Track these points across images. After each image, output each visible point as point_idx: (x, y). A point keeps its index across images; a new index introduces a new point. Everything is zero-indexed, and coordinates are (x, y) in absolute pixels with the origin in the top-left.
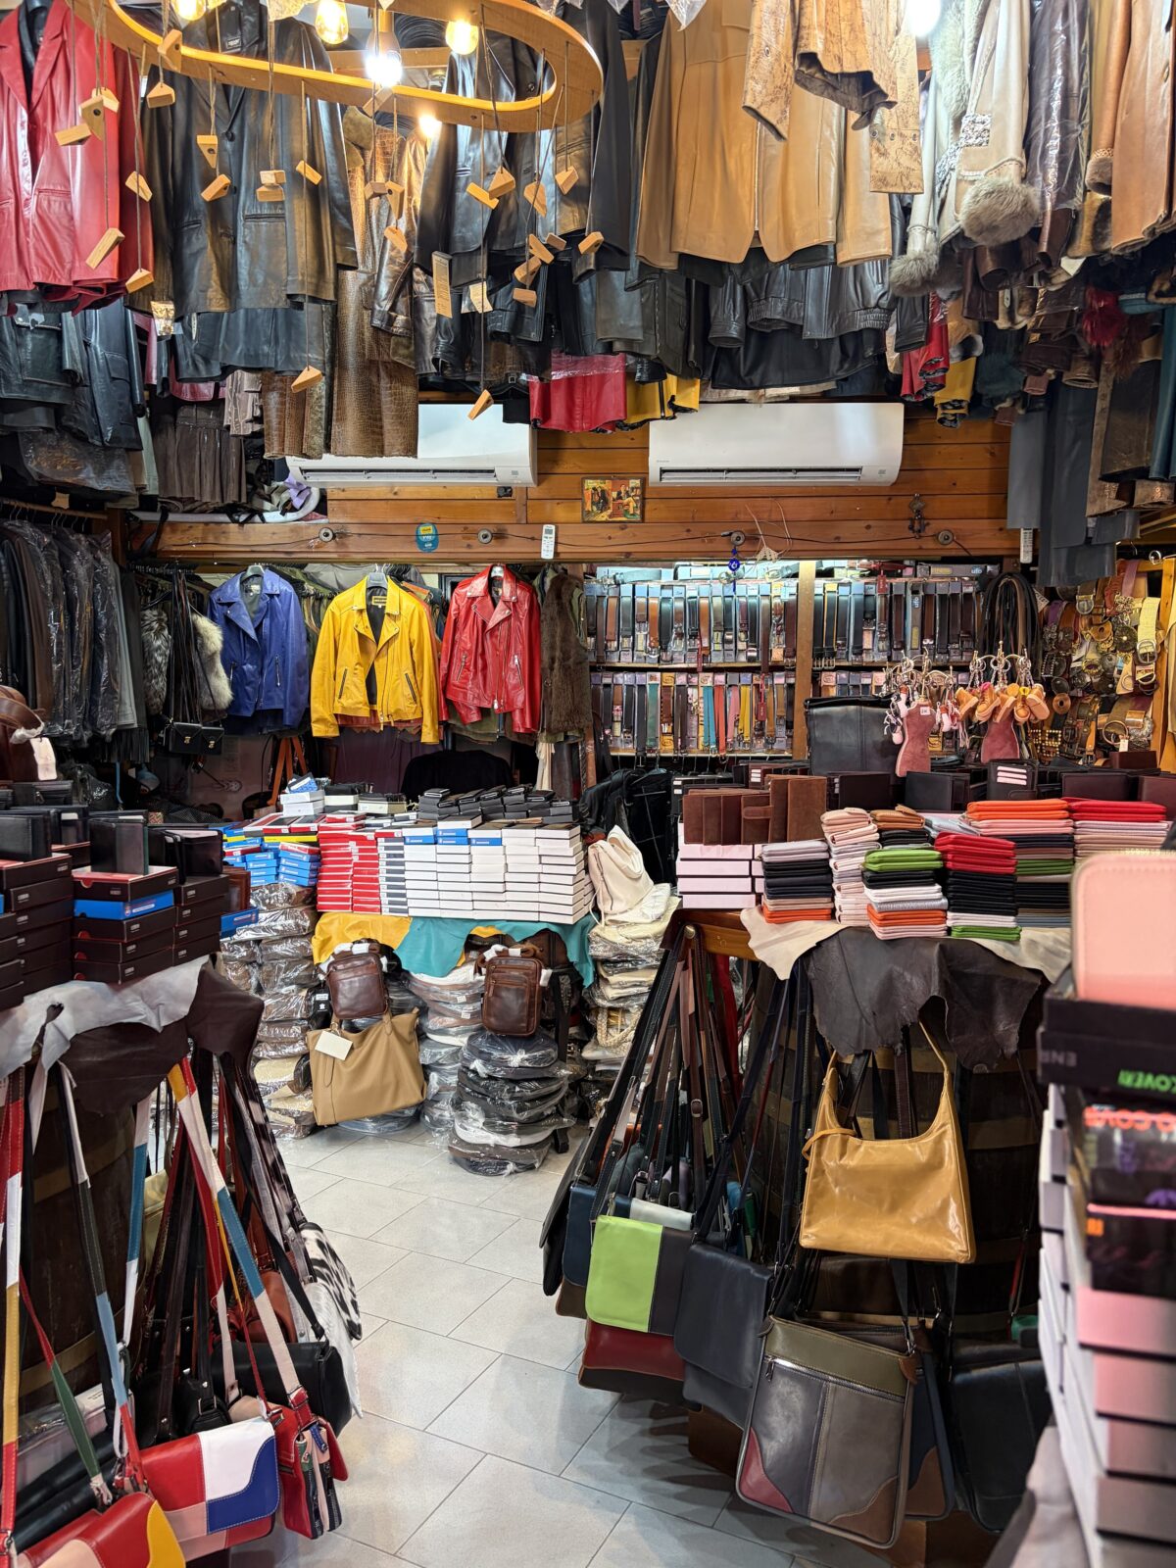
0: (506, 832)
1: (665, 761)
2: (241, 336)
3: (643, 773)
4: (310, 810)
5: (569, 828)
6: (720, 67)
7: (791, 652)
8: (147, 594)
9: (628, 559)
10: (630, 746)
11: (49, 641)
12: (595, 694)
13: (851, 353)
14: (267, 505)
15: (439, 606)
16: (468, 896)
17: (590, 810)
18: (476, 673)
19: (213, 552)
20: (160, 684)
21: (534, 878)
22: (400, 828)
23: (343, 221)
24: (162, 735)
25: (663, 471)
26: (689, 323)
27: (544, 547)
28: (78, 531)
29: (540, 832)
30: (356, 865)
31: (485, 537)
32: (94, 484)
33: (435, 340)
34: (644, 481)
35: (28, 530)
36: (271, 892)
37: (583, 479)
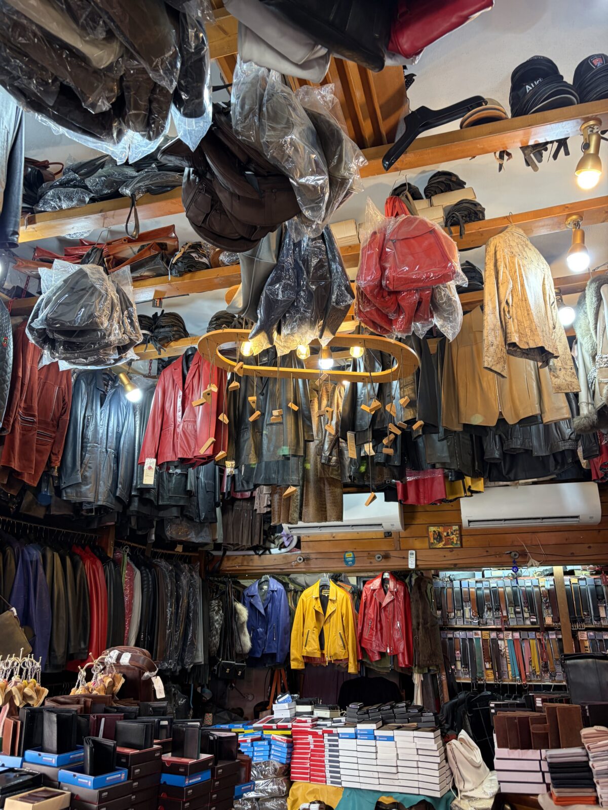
0: (396, 732)
1: (490, 687)
2: (263, 471)
3: (477, 694)
4: (288, 715)
5: (433, 731)
6: (474, 348)
7: (556, 619)
8: (214, 592)
9: (455, 567)
10: (468, 676)
11: (166, 618)
12: (444, 643)
13: (560, 461)
14: (273, 545)
15: (356, 594)
16: (376, 775)
17: (447, 719)
18: (377, 632)
19: (246, 570)
20: (216, 640)
21: (414, 764)
22: (336, 727)
23: (308, 423)
24: (215, 668)
25: (470, 522)
26: (473, 451)
27: (410, 562)
28: (185, 562)
29: (416, 733)
30: (312, 751)
31: (379, 558)
32: (195, 540)
33: (350, 467)
34: (460, 527)
35: (163, 563)
36: (266, 767)
37: (428, 527)
